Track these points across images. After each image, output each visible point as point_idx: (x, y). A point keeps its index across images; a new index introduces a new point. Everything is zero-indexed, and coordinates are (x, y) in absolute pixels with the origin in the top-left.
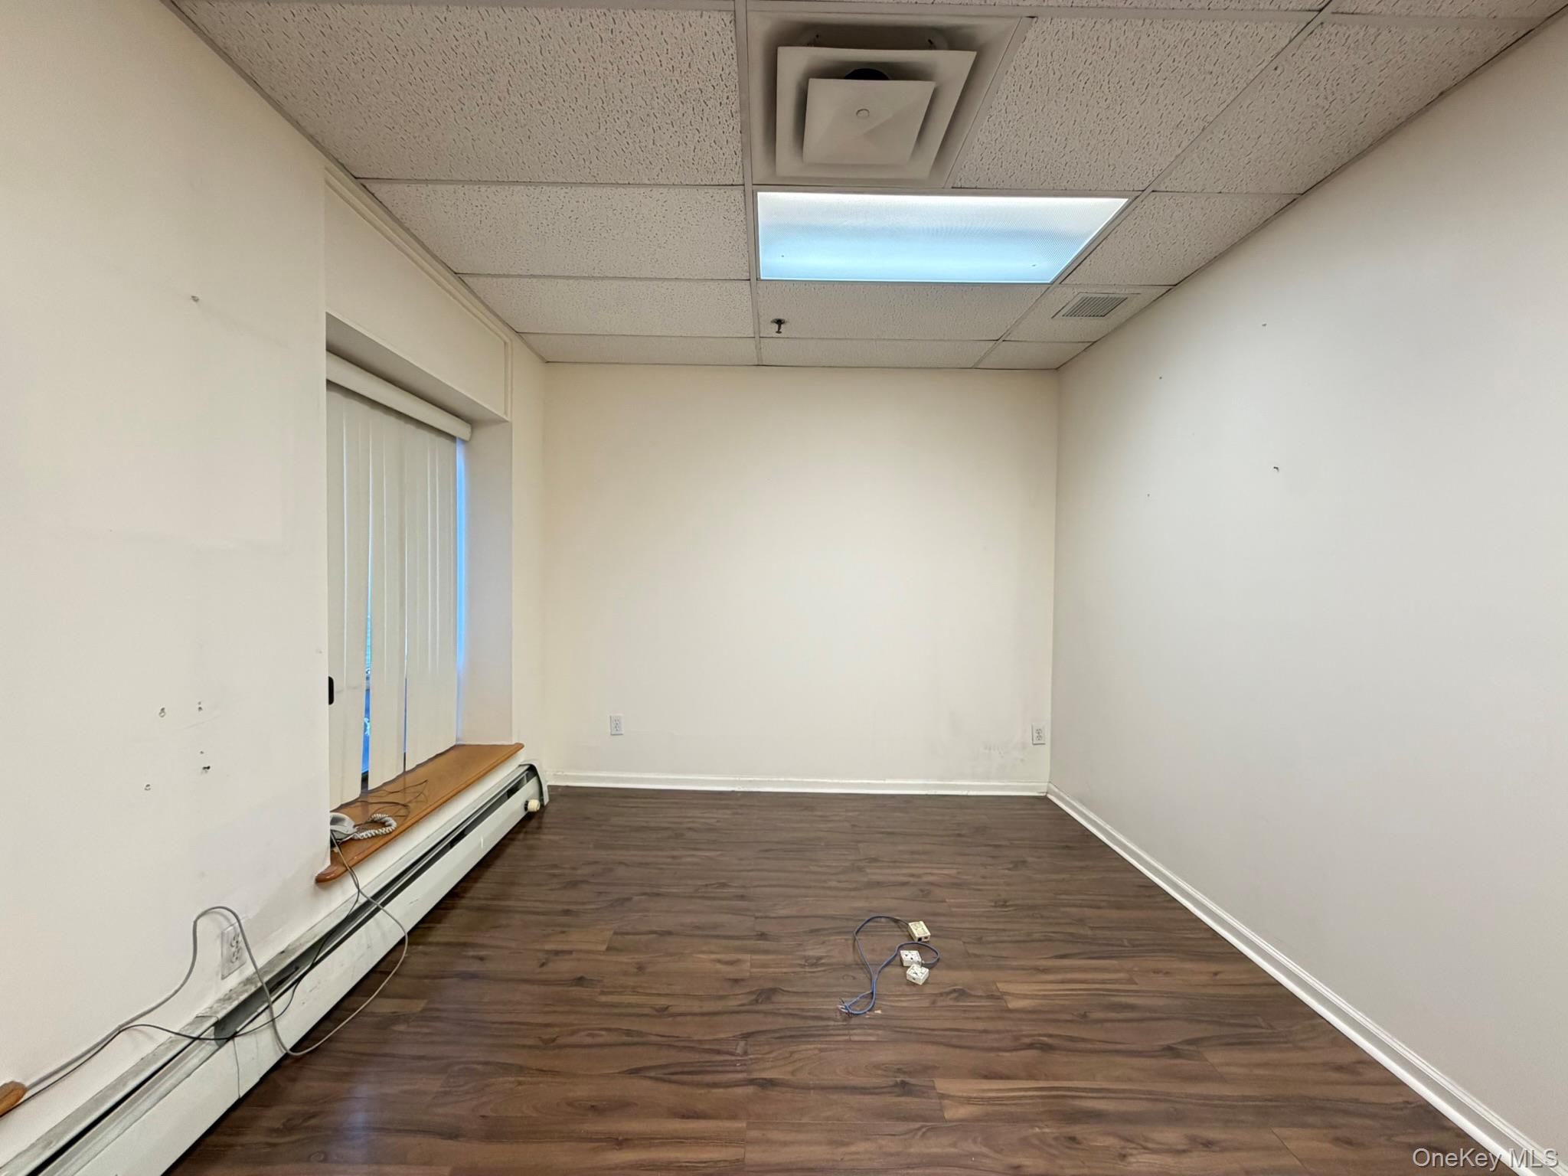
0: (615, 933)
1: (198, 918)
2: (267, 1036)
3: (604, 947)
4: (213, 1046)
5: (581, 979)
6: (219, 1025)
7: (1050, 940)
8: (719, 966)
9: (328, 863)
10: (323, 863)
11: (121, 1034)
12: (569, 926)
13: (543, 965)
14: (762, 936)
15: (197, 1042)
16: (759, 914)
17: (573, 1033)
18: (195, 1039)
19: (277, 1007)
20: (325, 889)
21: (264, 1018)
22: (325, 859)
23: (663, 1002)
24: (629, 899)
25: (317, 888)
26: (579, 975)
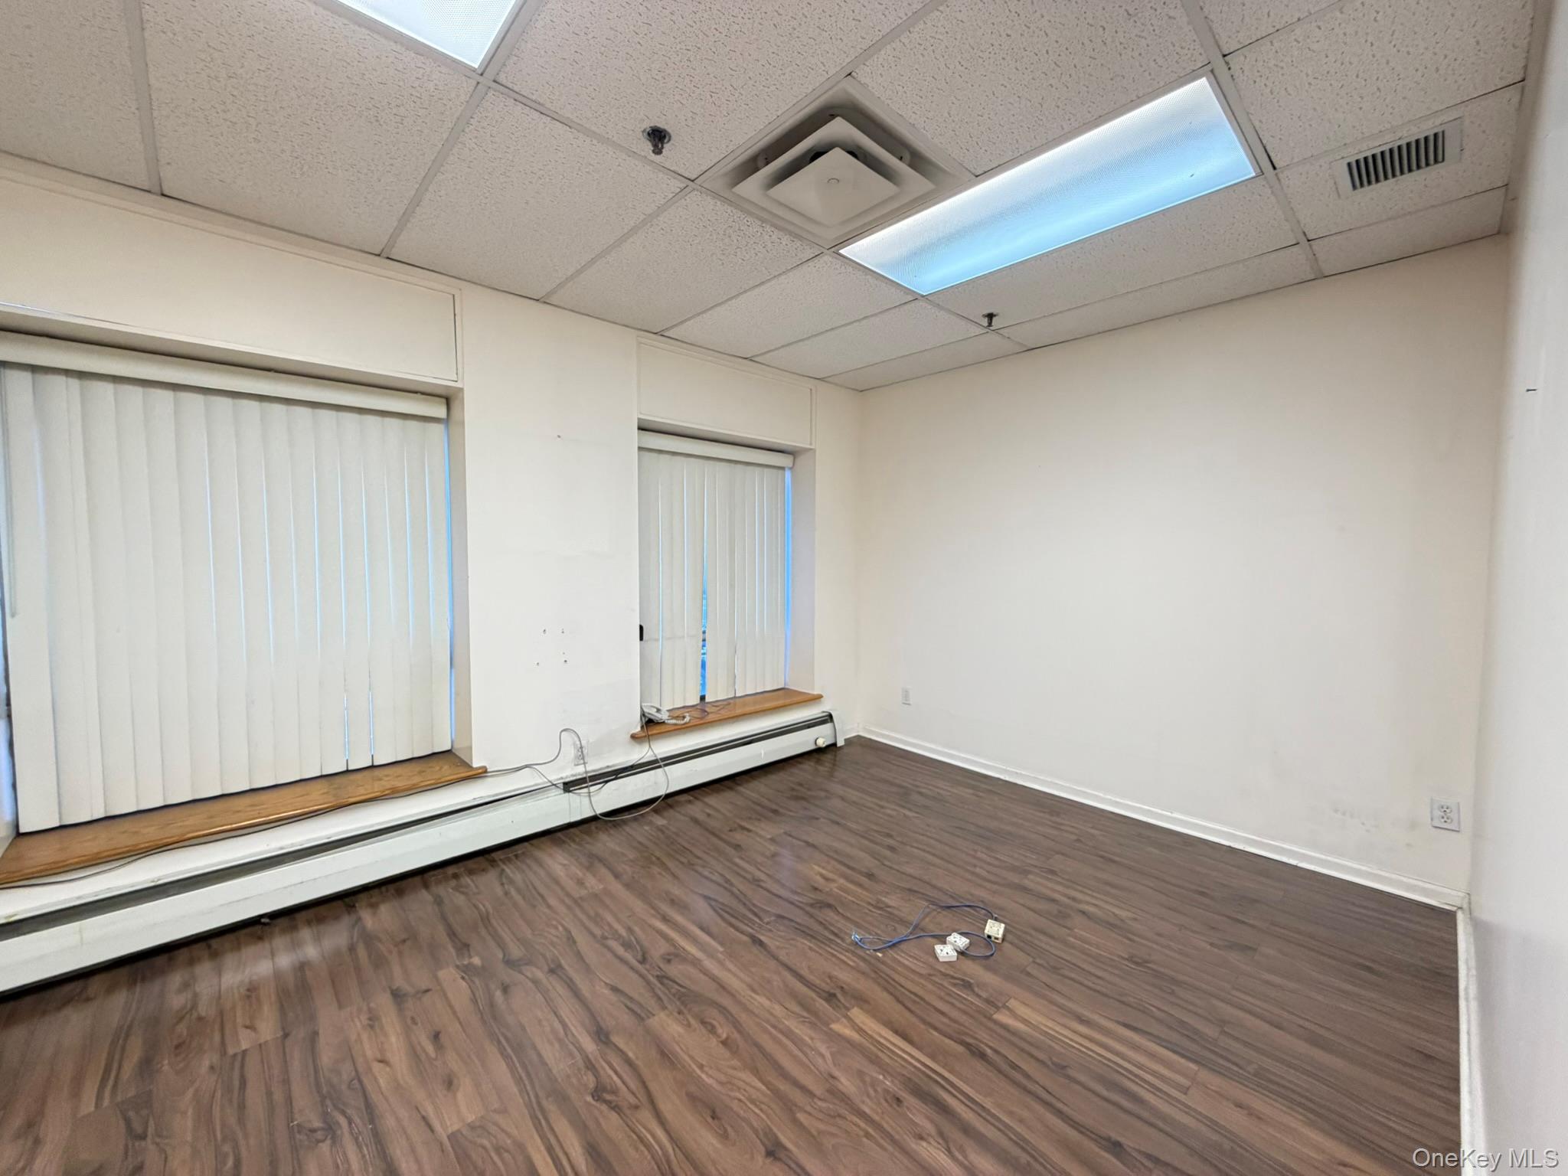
0: (785, 833)
1: (562, 731)
2: (586, 800)
3: (769, 837)
4: (562, 792)
5: (739, 846)
6: (565, 784)
7: (1144, 1012)
8: (818, 878)
9: (639, 729)
10: (636, 728)
11: (527, 769)
12: (766, 818)
13: (731, 831)
14: (870, 876)
15: (554, 787)
16: (887, 863)
17: (703, 867)
18: (553, 785)
19: (592, 789)
20: (633, 742)
21: (586, 790)
22: (637, 726)
23: (763, 877)
24: (817, 819)
25: (631, 740)
26: (739, 843)
